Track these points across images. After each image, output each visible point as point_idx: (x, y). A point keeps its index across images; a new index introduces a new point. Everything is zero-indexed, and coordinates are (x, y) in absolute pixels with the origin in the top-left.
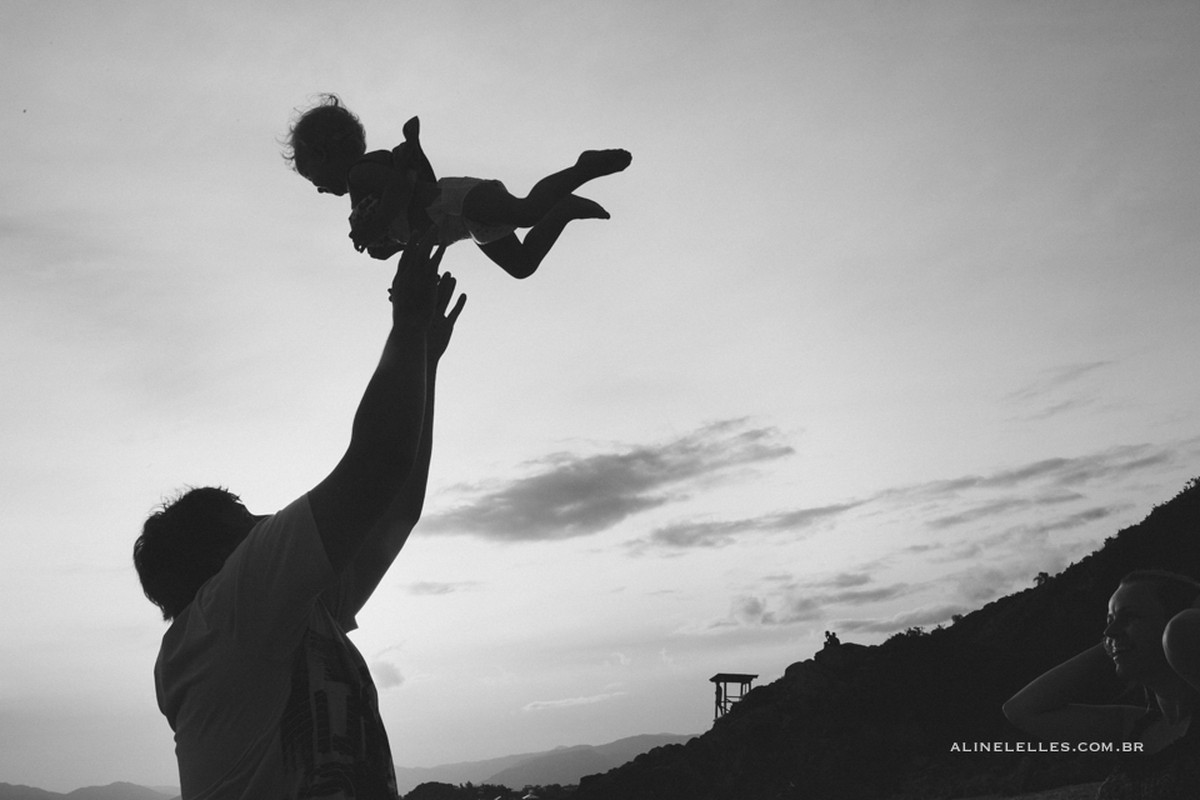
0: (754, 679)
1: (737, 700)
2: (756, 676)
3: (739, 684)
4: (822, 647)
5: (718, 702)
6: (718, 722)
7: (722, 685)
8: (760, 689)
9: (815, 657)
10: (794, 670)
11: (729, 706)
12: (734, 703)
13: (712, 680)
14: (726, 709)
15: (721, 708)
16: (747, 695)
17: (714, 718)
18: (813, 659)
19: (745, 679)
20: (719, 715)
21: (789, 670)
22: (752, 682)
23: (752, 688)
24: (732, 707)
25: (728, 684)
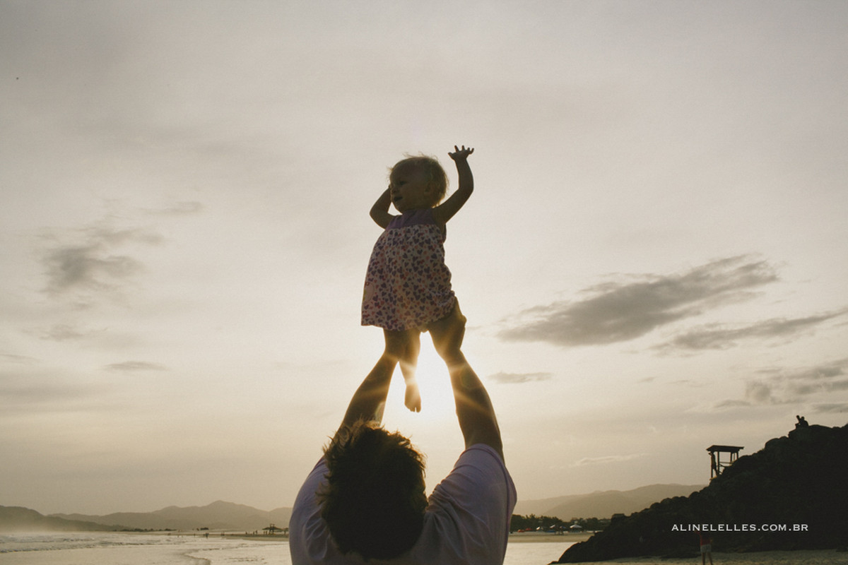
0: (741, 450)
1: (728, 465)
2: (742, 448)
3: (730, 453)
4: (794, 428)
5: (714, 466)
6: (713, 481)
7: (716, 453)
8: (745, 457)
9: (789, 435)
10: (772, 444)
11: (721, 469)
12: (725, 467)
13: (708, 450)
14: (719, 472)
15: (715, 470)
16: (735, 462)
17: (710, 477)
18: (787, 436)
19: (734, 450)
20: (715, 475)
21: (768, 444)
22: (739, 452)
23: (740, 456)
24: (724, 471)
25: (721, 453)
